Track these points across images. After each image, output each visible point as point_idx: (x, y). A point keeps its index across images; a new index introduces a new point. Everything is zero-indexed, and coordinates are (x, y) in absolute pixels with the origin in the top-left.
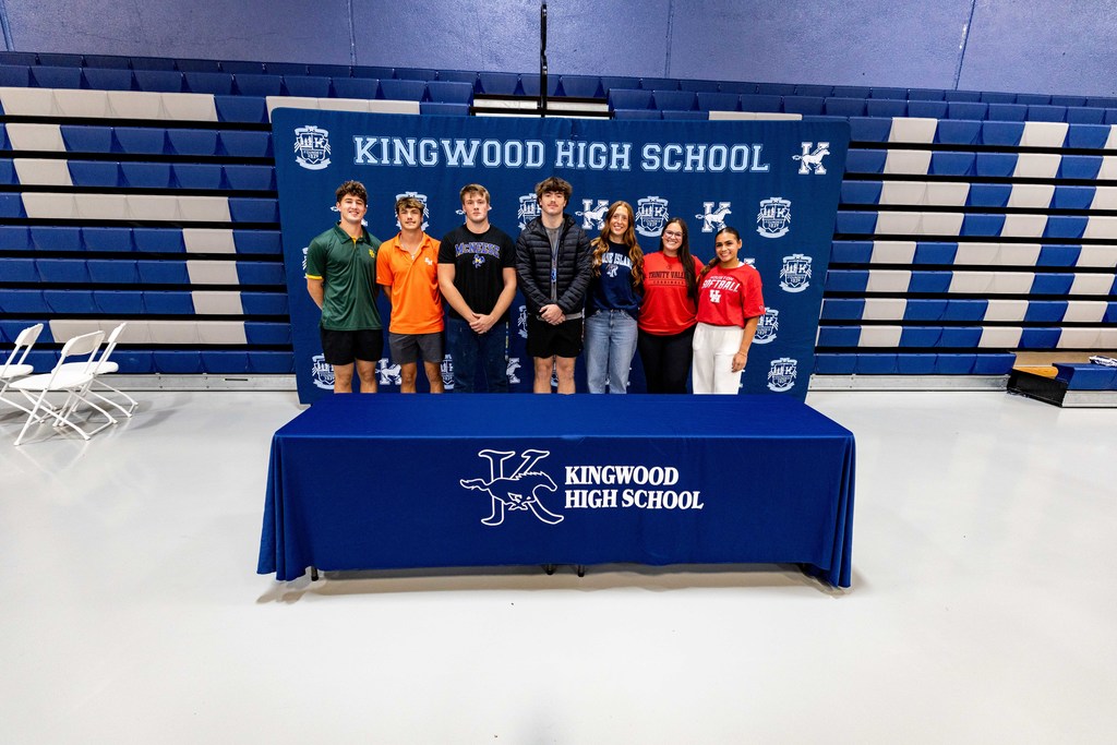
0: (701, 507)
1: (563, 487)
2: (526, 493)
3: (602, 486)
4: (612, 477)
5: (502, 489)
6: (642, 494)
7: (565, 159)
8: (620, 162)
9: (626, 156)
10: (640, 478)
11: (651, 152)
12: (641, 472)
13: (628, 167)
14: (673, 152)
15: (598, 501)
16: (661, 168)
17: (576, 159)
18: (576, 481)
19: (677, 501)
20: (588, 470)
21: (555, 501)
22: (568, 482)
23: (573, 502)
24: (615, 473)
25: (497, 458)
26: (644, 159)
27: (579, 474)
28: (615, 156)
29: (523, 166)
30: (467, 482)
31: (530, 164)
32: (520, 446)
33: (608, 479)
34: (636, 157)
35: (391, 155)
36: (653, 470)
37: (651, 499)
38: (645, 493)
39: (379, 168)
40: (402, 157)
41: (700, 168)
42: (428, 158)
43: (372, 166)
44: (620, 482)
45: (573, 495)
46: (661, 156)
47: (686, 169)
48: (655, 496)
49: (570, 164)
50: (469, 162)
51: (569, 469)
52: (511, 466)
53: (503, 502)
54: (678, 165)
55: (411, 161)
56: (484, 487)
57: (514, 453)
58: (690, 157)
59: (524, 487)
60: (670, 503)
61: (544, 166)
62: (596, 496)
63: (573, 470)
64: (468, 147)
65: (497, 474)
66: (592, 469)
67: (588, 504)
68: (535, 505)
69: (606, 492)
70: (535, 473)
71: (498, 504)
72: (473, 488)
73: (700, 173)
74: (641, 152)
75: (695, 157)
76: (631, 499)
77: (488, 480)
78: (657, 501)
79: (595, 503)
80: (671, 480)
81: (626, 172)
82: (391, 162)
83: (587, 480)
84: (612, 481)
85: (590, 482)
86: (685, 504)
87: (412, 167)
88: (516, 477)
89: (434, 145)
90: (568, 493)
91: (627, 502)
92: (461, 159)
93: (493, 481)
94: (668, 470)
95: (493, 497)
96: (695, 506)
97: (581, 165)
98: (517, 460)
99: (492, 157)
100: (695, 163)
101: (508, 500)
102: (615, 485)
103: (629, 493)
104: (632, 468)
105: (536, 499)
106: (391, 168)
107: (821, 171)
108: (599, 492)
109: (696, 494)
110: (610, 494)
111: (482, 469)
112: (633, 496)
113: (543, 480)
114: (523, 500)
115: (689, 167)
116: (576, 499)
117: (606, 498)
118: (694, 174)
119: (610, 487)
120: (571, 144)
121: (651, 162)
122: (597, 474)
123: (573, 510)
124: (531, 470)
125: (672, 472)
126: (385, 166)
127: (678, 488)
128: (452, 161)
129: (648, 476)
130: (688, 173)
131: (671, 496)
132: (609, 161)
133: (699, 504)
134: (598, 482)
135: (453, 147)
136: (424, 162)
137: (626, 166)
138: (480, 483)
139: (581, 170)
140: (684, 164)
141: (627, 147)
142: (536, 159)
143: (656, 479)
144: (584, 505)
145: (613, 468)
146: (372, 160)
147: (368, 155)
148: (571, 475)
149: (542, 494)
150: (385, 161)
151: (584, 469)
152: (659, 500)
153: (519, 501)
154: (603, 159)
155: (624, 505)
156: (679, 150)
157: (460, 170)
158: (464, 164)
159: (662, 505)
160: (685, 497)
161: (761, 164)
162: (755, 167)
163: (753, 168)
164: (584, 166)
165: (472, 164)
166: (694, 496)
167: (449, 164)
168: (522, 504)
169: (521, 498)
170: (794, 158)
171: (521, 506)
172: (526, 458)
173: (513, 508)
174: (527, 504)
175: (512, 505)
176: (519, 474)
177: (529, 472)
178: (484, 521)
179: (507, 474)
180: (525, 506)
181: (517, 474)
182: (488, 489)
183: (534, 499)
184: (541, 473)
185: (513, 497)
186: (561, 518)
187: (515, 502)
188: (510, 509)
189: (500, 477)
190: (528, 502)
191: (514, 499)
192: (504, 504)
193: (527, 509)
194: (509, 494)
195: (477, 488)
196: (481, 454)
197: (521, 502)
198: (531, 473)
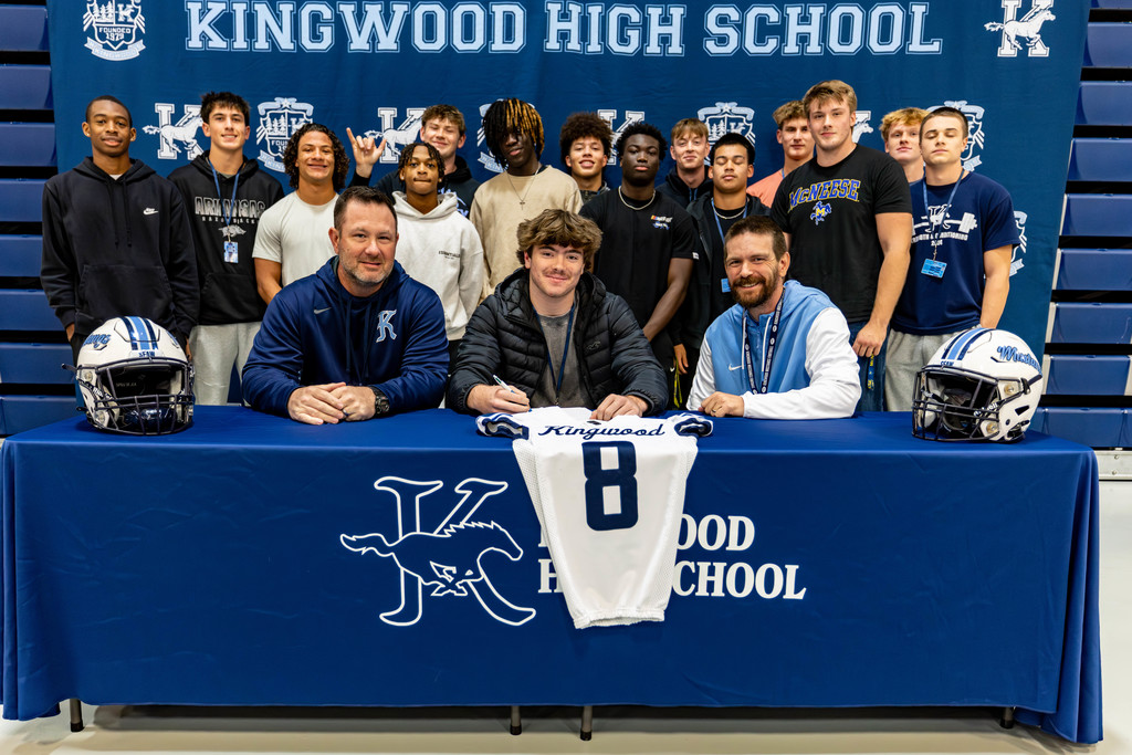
0: (800, 596)
1: (535, 553)
2: (464, 563)
5: (418, 554)
6: (686, 569)
7: (564, 36)
8: (665, 40)
9: (675, 30)
10: (683, 538)
11: (722, 20)
13: (679, 50)
14: (761, 20)
16: (741, 52)
17: (584, 36)
19: (755, 581)
21: (520, 580)
23: (553, 582)
25: (407, 494)
26: (708, 35)
28: (656, 30)
29: (485, 49)
30: (353, 538)
31: (499, 45)
34: (694, 31)
35: (251, 33)
36: (706, 521)
37: (703, 578)
38: (692, 565)
39: (229, 56)
40: (270, 36)
41: (814, 48)
42: (316, 37)
43: (217, 53)
45: (553, 568)
46: (740, 27)
47: (787, 50)
48: (711, 571)
50: (388, 43)
52: (436, 509)
53: (421, 580)
54: (772, 44)
55: (285, 42)
56: (384, 549)
57: (441, 484)
58: (794, 29)
59: (461, 551)
60: (740, 586)
61: (524, 49)
64: (387, 16)
65: (409, 526)
68: (481, 586)
70: (481, 525)
71: (411, 582)
72: (364, 550)
73: (814, 58)
74: (702, 21)
75: (804, 29)
77: (392, 536)
78: (716, 581)
80: (741, 541)
81: (675, 59)
82: (251, 45)
86: (769, 586)
88: (444, 531)
89: (327, 13)
90: (544, 564)
92: (373, 39)
93: (401, 538)
94: (735, 520)
95: (403, 570)
96: (790, 595)
97: (594, 47)
98: (446, 498)
99: (430, 35)
100: (803, 39)
101: (429, 575)
105: (484, 575)
106: (251, 56)
107: (1040, 50)
109: (792, 569)
111: (379, 515)
113: (496, 538)
114: (458, 577)
115: (792, 48)
118: (803, 59)
120: (575, 9)
121: (722, 40)
123: (553, 597)
124: (474, 518)
125: (742, 526)
126: (240, 53)
127: (754, 557)
128: (359, 43)
129: (697, 532)
130: (791, 58)
131: (741, 573)
132: (644, 39)
133: (797, 591)
135: (360, 16)
136: (308, 44)
137: (676, 48)
138: (376, 542)
139: (595, 57)
140: (783, 40)
141: (677, 12)
142: (509, 35)
143: (712, 539)
147: (211, 33)
149: (492, 563)
150: (240, 43)
152: (718, 579)
153: (450, 579)
154: (634, 35)
156: (773, 15)
157: (372, 58)
158: (380, 47)
159: (725, 589)
160: (770, 575)
161: (926, 38)
162: (916, 46)
163: (912, 48)
164: (598, 48)
165: (394, 47)
166: (785, 572)
167: (353, 47)
168: (457, 584)
169: (455, 572)
170: (987, 26)
171: (455, 588)
172: (464, 495)
173: (441, 591)
174: (465, 585)
175: (438, 585)
176: (451, 526)
177: (469, 521)
178: (385, 617)
179: (428, 525)
180: (462, 588)
181: (447, 526)
182: (393, 554)
183: (479, 576)
184: (493, 525)
185: (440, 571)
186: (531, 613)
187: (443, 581)
188: (434, 594)
189: (415, 531)
190: (469, 582)
191: (442, 573)
192: (423, 585)
193: (466, 594)
194: (432, 564)
195: (372, 551)
196: (379, 485)
197: (455, 582)
198: (473, 525)
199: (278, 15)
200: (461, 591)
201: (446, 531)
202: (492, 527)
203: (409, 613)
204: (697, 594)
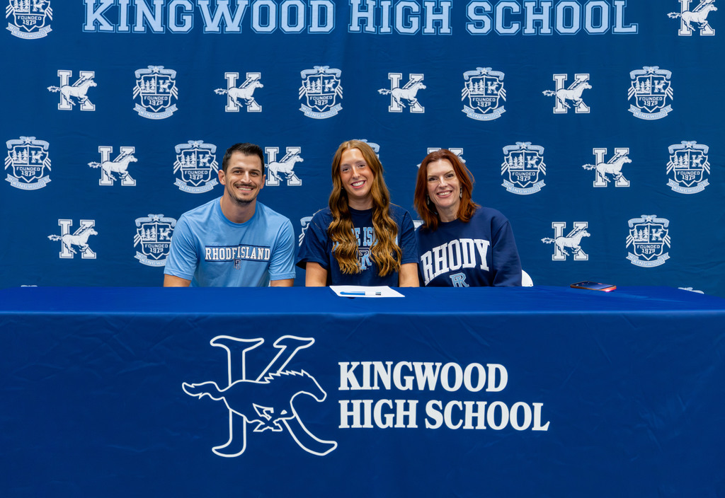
0: (545, 428)
1: (336, 395)
2: (280, 405)
3: (394, 394)
4: (409, 380)
5: (243, 397)
6: (455, 407)
7: (363, 22)
8: (437, 24)
9: (445, 17)
10: (452, 382)
11: (479, 11)
12: (452, 372)
13: (448, 31)
14: (507, 11)
15: (389, 417)
16: (493, 32)
17: (378, 21)
18: (355, 386)
19: (509, 416)
20: (372, 367)
21: (324, 418)
22: (343, 387)
23: (350, 419)
24: (413, 373)
25: (237, 348)
26: (469, 21)
27: (359, 373)
28: (430, 17)
29: (305, 30)
30: (192, 386)
31: (315, 28)
32: (270, 328)
33: (403, 383)
34: (458, 17)
35: (132, 20)
36: (470, 368)
37: (469, 415)
38: (460, 404)
39: (115, 36)
40: (146, 22)
41: (546, 30)
42: (180, 22)
43: (106, 34)
44: (421, 387)
45: (350, 408)
46: (492, 15)
47: (526, 31)
48: (475, 409)
49: (370, 28)
50: (233, 26)
51: (343, 365)
52: (258, 360)
53: (245, 419)
54: (515, 27)
55: (157, 26)
56: (217, 394)
57: (262, 340)
58: (531, 17)
59: (277, 394)
60: (498, 420)
61: (333, 32)
62: (386, 409)
63: (349, 367)
64: (233, 8)
65: (237, 375)
66: (379, 366)
67: (373, 422)
68: (293, 423)
69: (400, 403)
70: (293, 373)
71: (238, 421)
72: (201, 395)
73: (546, 37)
74: (464, 11)
75: (538, 17)
76: (440, 417)
77: (223, 384)
78: (479, 417)
79: (384, 421)
80: (497, 384)
81: (445, 36)
82: (131, 28)
83: (372, 384)
84: (409, 386)
85: (376, 387)
86: (521, 420)
87: (158, 35)
88: (265, 378)
89: (188, 6)
90: (344, 404)
91: (433, 422)
92: (222, 24)
93: (230, 385)
94: (492, 367)
95: (231, 411)
96: (537, 427)
97: (386, 29)
98: (267, 351)
99: (264, 20)
100: (538, 24)
101: (252, 415)
102: (413, 394)
103: (435, 407)
104: (438, 365)
105: (295, 414)
106: (131, 36)
107: (708, 31)
108: (390, 402)
109: (538, 406)
110: (406, 407)
111: (213, 366)
112: (442, 412)
113: (305, 383)
114: (275, 416)
115: (530, 30)
116: (356, 413)
117: (401, 412)
118: (537, 38)
119: (407, 395)
120: (371, 3)
121: (480, 24)
122: (386, 373)
123: (351, 432)
124: (288, 368)
125: (498, 372)
126: (123, 34)
127: (508, 396)
128: (212, 26)
129: (463, 377)
130: (530, 37)
131: (498, 409)
132: (423, 23)
133: (542, 424)
134: (388, 386)
135: (213, 8)
136: (173, 27)
137: (445, 29)
138: (210, 388)
139: (386, 36)
140: (523, 25)
141: (446, 5)
142: (322, 21)
143: (475, 382)
144: (368, 425)
145: (409, 365)
146: (106, 27)
147: (101, 20)
148: (346, 377)
149: (302, 404)
150: (123, 27)
151: (366, 365)
152: (480, 415)
153: (269, 418)
154: (415, 21)
155: (428, 425)
156: (516, 8)
157: (221, 37)
158: (227, 29)
159: (486, 423)
160: (521, 412)
161: (626, 23)
162: (619, 29)
163: (616, 30)
164: (388, 30)
165: (238, 29)
166: (532, 408)
167: (207, 29)
168: (274, 422)
169: (272, 412)
170: (669, 15)
171: (273, 425)
172: (280, 349)
173: (260, 428)
174: (281, 422)
175: (258, 423)
176: (270, 374)
177: (284, 370)
178: (216, 450)
179: (252, 374)
180: (278, 425)
181: (267, 375)
182: (223, 398)
183: (292, 415)
184: (303, 373)
185: (261, 411)
186: (333, 445)
187: (263, 419)
188: (255, 430)
189: (242, 379)
190: (284, 419)
191: (262, 413)
192: (247, 423)
193: (281, 430)
194: (255, 405)
195: (207, 396)
196: (214, 342)
197: (272, 420)
198: (287, 373)
199: (152, 8)
200: (278, 428)
201: (266, 378)
202: (302, 374)
203: (235, 447)
204: (464, 428)
